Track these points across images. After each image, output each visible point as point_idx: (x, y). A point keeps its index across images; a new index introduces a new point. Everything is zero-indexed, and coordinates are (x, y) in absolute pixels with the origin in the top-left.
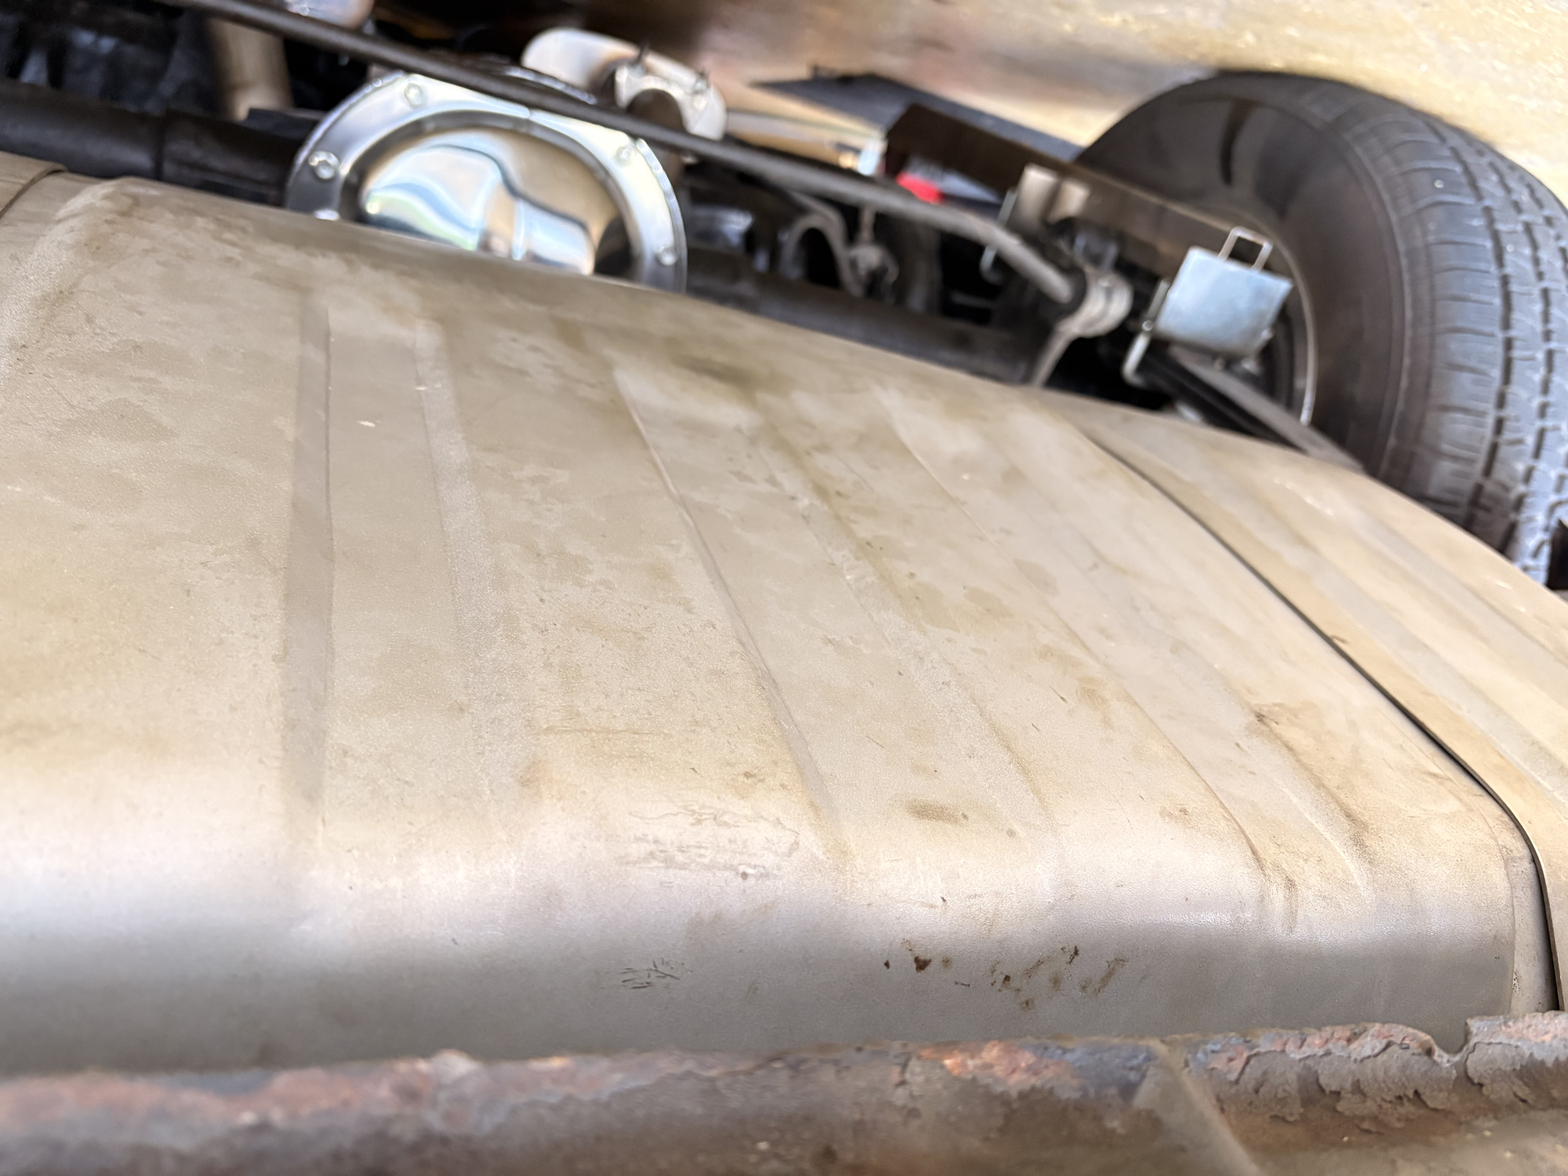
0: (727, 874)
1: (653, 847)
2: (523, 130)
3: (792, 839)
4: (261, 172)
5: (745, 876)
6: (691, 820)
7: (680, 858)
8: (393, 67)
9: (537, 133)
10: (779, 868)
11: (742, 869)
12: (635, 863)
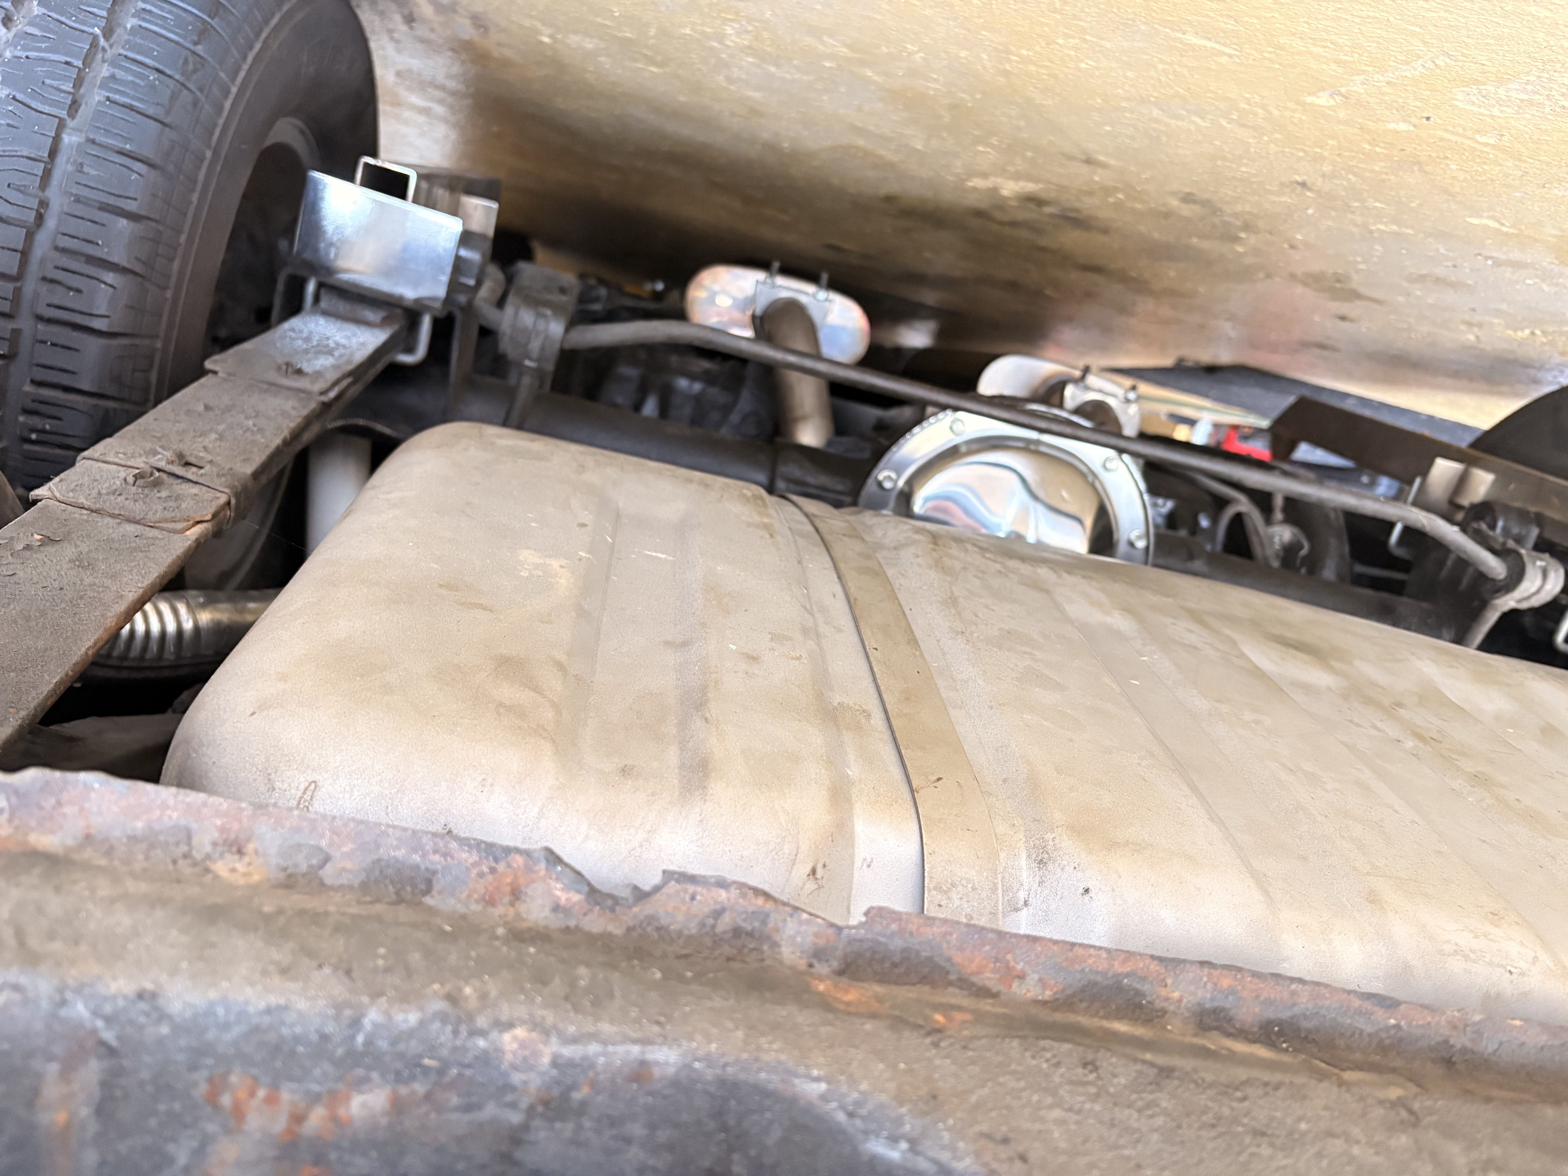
0: (1500, 970)
1: (1455, 948)
2: (1032, 447)
3: (1533, 954)
4: (838, 485)
5: (1511, 972)
6: (1472, 935)
7: (1472, 956)
8: (944, 407)
9: (1043, 449)
10: (1530, 971)
11: (1509, 968)
12: (1449, 955)
